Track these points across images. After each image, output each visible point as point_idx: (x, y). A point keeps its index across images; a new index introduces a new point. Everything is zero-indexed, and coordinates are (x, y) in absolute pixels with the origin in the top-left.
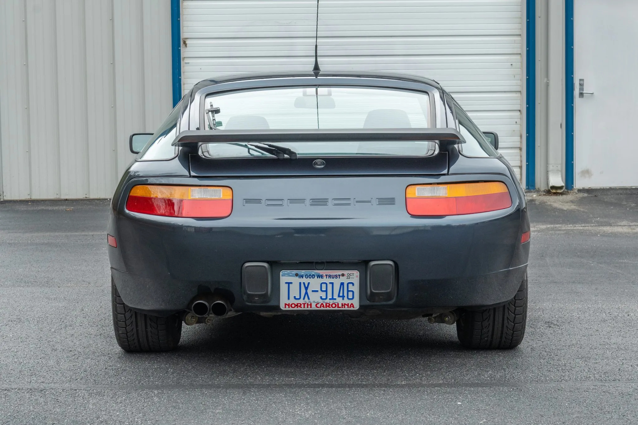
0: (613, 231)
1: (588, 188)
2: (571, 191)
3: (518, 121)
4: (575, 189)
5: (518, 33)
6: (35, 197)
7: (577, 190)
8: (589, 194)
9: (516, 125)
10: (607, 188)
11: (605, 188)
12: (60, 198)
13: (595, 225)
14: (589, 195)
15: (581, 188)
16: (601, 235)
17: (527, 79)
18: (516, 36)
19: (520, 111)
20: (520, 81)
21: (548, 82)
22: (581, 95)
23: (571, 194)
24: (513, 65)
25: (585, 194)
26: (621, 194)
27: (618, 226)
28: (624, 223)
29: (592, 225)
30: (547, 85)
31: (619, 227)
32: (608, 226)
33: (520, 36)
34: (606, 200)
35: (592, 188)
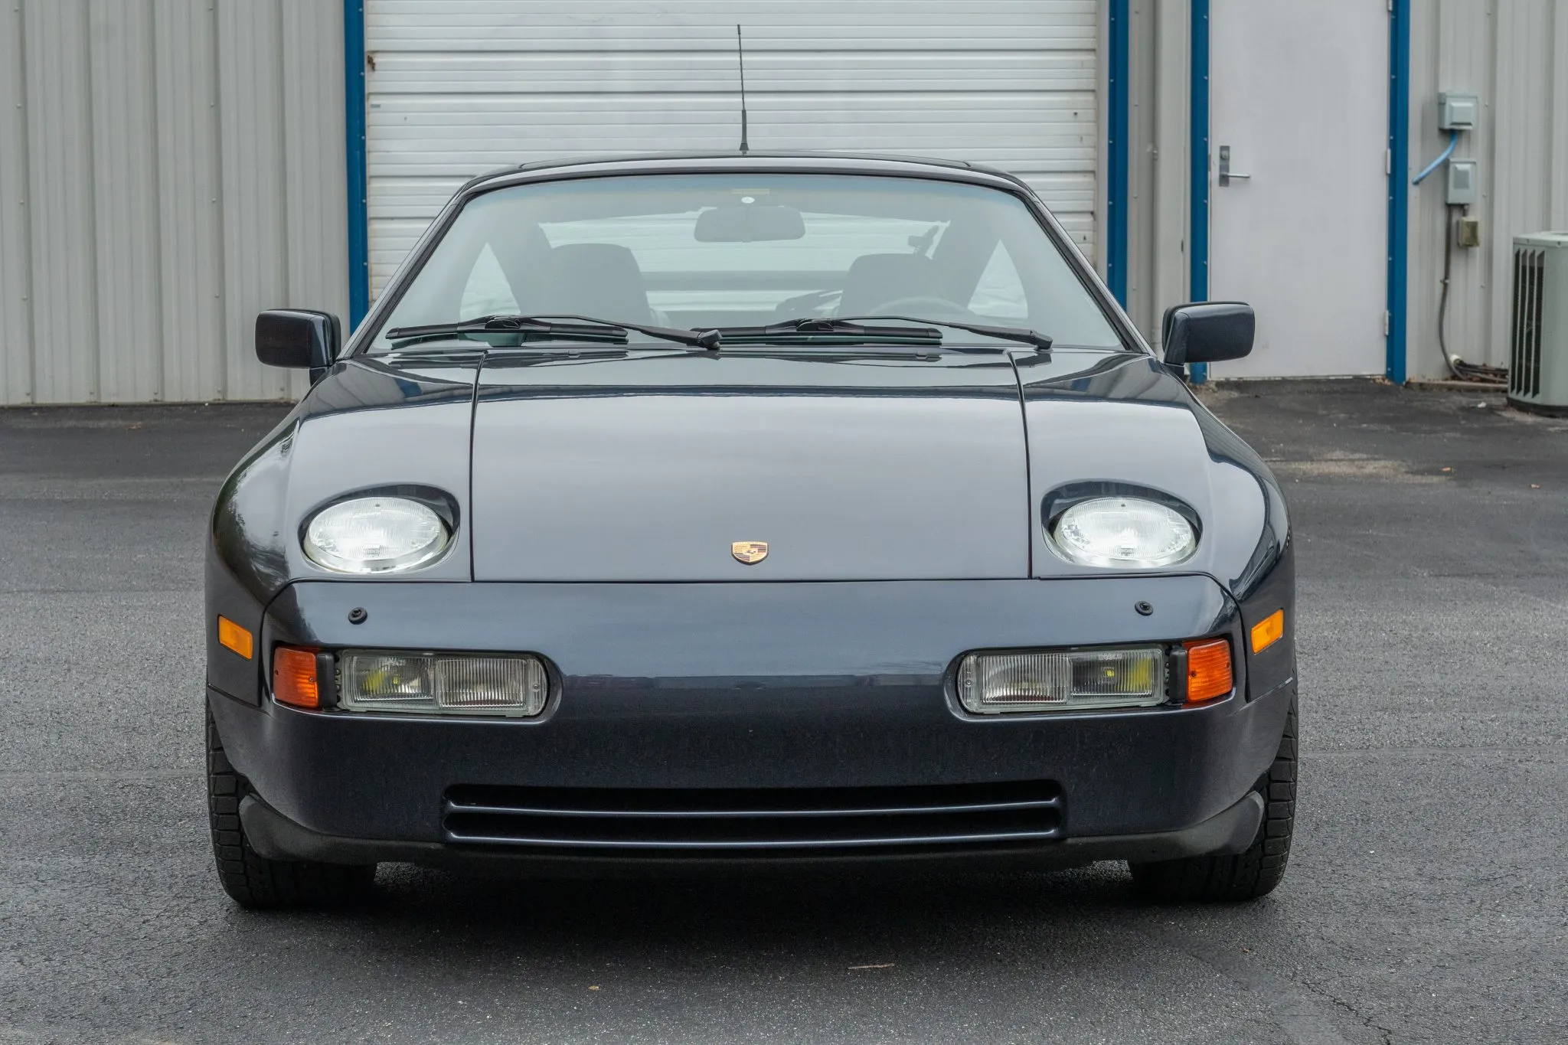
0: (1321, 471)
1: (1236, 379)
2: (1202, 386)
3: (1089, 234)
4: (1209, 381)
5: (1090, 46)
6: (44, 398)
7: (1214, 383)
8: (1242, 392)
9: (1085, 243)
10: (1277, 379)
11: (1272, 379)
12: (99, 401)
13: (1279, 459)
14: (1242, 395)
15: (1223, 379)
16: (1301, 480)
17: (1110, 145)
18: (1083, 53)
19: (1092, 213)
20: (1093, 149)
21: (1155, 152)
22: (1224, 180)
23: (1203, 392)
24: (1078, 115)
25: (1233, 393)
26: (1309, 392)
27: (1327, 461)
28: (1338, 454)
29: (1274, 459)
30: (1154, 159)
31: (1330, 463)
32: (1307, 461)
33: (1092, 53)
34: (1281, 405)
35: (1245, 379)
